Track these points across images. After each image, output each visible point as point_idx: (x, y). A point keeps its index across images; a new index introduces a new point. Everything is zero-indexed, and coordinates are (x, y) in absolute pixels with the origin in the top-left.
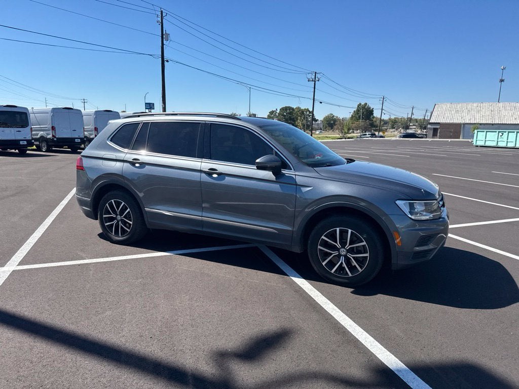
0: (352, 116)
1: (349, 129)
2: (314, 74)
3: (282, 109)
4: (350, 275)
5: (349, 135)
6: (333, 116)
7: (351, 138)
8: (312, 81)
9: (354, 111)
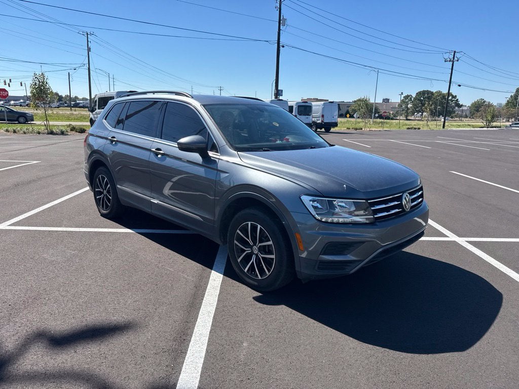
0: (508, 101)
1: (493, 117)
2: (453, 54)
3: (419, 94)
4: (260, 278)
5: (494, 124)
6: (485, 102)
7: (495, 127)
8: (450, 61)
9: (511, 96)
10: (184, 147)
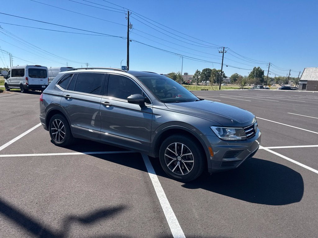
0: (250, 75)
1: (245, 83)
2: (223, 49)
3: (205, 70)
4: (183, 174)
5: (245, 87)
6: (238, 75)
7: (246, 89)
8: (222, 53)
9: (251, 72)
10: (130, 101)
